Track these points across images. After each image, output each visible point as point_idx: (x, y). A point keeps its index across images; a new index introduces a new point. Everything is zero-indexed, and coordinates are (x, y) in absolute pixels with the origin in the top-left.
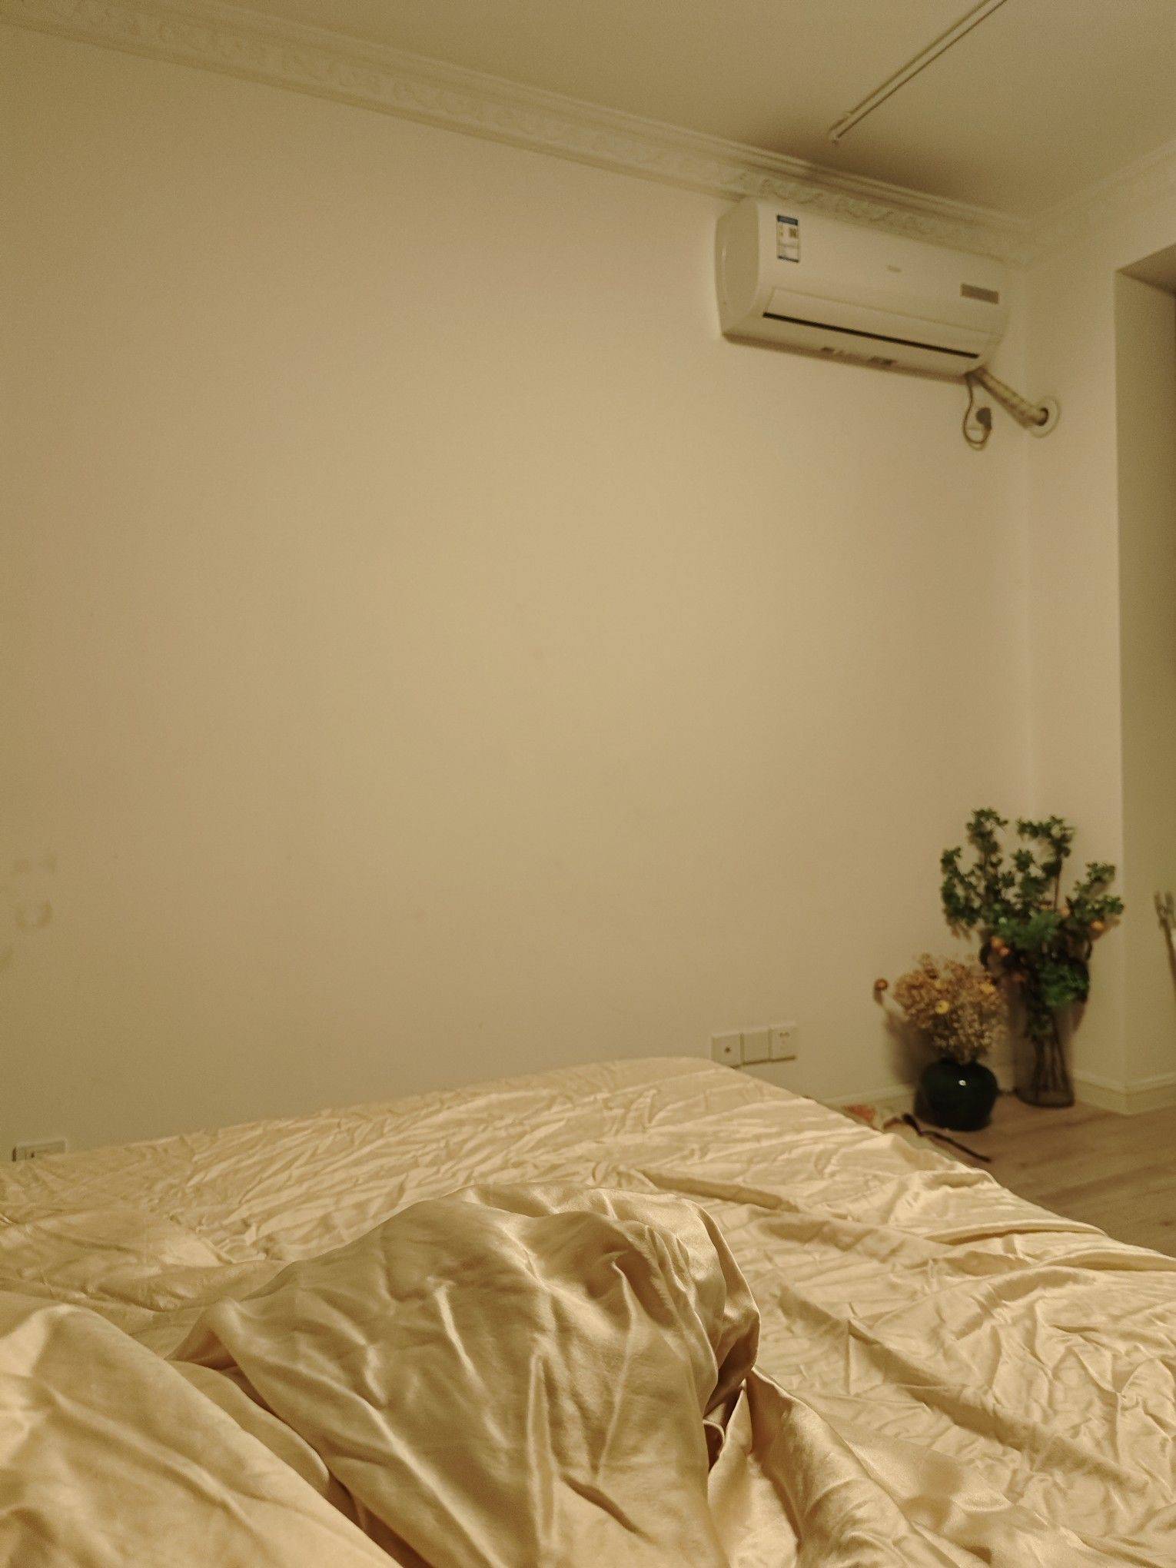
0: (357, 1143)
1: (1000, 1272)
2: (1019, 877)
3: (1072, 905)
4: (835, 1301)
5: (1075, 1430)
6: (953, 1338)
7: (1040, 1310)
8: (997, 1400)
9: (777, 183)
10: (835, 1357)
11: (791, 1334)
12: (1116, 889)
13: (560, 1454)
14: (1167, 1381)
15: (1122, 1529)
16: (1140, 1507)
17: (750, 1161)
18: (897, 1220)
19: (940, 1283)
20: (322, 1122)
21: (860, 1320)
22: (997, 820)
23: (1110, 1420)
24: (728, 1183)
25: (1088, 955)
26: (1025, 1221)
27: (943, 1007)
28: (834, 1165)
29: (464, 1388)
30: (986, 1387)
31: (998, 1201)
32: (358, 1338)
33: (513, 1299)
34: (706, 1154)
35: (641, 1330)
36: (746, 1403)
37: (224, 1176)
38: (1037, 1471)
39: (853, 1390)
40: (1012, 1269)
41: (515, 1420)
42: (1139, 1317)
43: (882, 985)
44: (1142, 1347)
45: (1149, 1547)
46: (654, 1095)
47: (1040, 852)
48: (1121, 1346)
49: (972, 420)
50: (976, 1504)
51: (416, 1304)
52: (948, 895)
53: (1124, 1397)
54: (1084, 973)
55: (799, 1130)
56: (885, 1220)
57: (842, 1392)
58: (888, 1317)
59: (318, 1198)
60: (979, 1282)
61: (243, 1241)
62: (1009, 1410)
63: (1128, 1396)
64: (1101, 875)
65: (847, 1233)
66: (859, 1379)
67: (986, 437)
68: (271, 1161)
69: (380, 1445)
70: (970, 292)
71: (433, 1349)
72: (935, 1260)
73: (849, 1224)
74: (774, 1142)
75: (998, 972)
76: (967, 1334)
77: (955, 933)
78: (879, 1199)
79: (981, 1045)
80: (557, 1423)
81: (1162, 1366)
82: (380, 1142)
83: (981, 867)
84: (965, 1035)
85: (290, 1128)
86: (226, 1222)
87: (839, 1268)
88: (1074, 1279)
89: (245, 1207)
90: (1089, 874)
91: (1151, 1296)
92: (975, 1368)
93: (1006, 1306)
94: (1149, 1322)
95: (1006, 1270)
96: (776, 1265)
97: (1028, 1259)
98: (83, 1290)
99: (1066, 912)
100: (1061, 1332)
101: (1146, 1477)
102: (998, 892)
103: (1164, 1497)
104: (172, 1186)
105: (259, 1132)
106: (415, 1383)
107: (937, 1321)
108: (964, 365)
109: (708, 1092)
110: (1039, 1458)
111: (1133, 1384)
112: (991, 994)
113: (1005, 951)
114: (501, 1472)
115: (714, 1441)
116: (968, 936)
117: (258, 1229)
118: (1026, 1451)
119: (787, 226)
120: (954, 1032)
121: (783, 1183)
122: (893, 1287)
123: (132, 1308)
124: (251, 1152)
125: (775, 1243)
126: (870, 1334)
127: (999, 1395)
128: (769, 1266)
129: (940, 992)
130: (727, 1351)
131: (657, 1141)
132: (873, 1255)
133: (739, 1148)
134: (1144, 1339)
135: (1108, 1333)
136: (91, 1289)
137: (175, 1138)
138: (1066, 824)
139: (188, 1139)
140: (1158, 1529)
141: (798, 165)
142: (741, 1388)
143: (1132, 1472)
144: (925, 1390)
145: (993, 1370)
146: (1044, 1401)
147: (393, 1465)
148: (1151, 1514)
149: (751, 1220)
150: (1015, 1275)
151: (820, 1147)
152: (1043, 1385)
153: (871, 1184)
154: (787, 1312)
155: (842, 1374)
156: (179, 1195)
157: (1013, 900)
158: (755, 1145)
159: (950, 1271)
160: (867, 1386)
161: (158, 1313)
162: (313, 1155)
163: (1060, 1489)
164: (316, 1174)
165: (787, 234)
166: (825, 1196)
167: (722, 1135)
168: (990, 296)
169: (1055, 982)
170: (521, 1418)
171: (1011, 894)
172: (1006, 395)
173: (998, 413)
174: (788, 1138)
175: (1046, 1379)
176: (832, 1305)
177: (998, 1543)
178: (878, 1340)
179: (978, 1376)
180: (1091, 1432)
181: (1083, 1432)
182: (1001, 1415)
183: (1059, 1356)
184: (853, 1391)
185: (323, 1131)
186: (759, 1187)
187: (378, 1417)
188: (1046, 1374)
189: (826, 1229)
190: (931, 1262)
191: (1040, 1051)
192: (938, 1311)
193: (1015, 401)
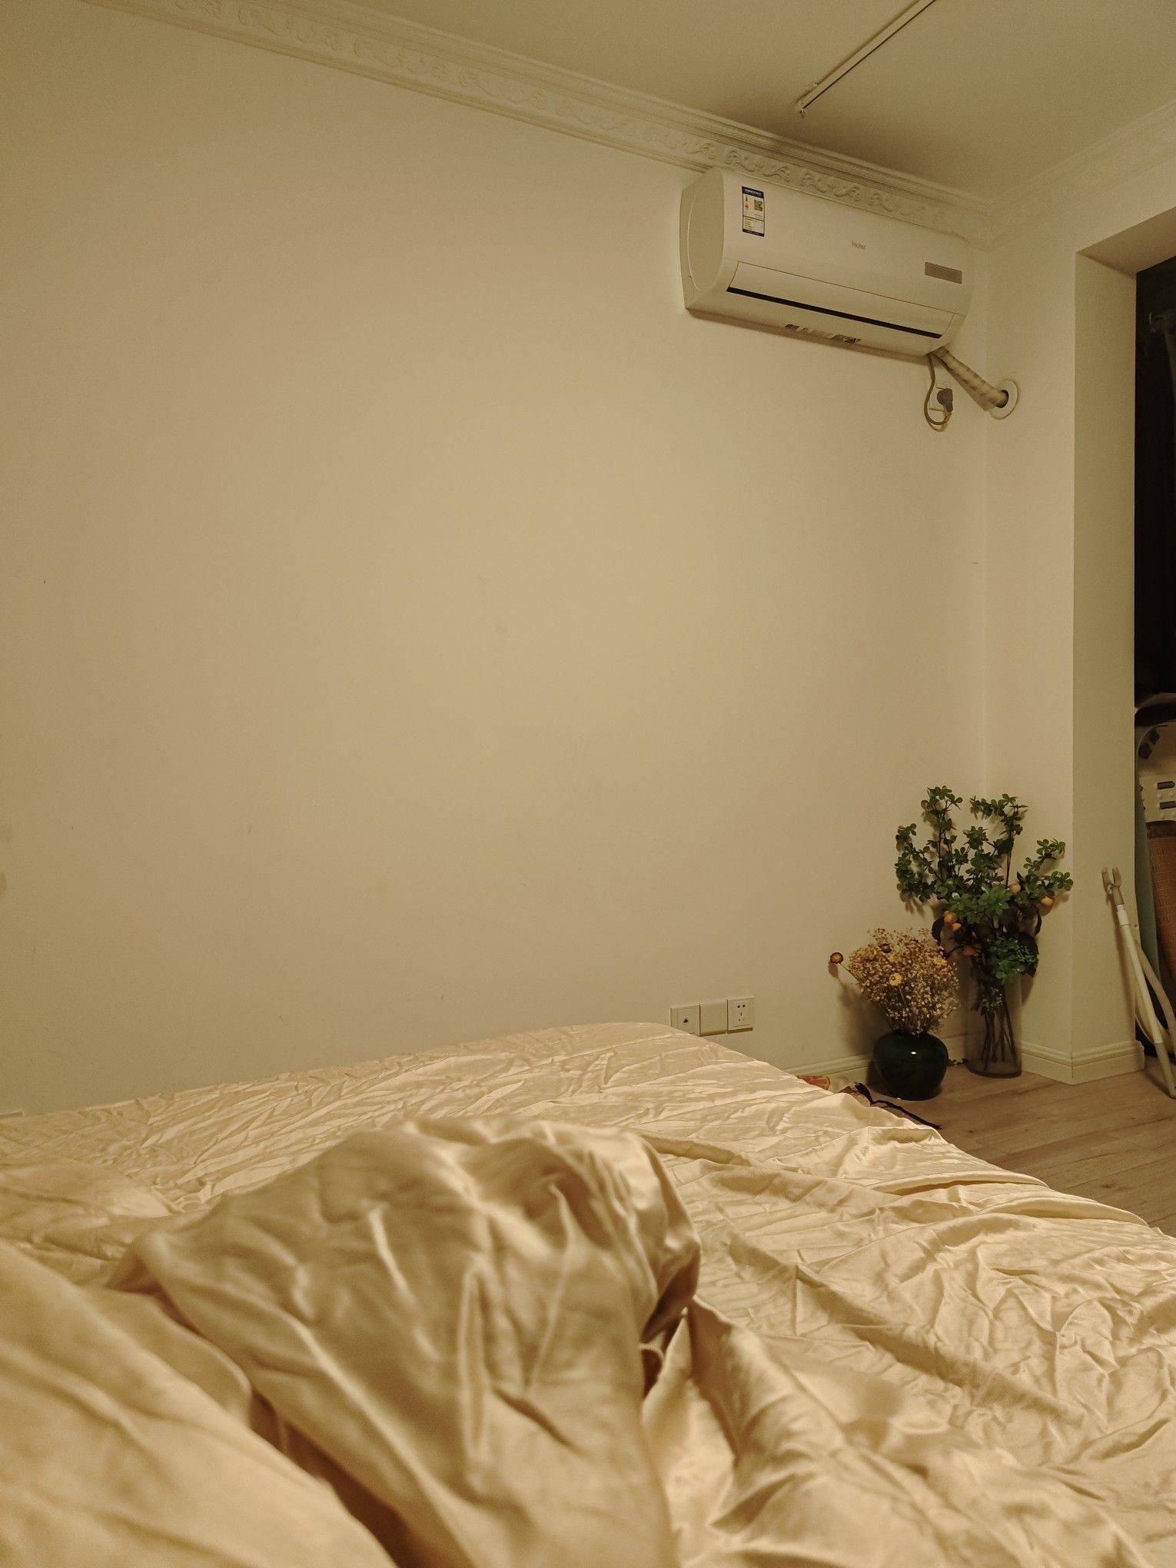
0: (314, 1105)
1: (943, 1219)
2: (972, 854)
3: (1021, 881)
4: (785, 1249)
5: (1015, 1368)
6: (897, 1281)
7: (981, 1254)
8: (938, 1337)
9: (743, 154)
10: (782, 1300)
11: (739, 1280)
12: (1065, 865)
13: (492, 1367)
14: (1104, 1322)
15: (1058, 1459)
16: (1076, 1438)
17: (704, 1120)
18: (845, 1173)
19: (886, 1230)
20: (280, 1085)
21: (809, 1266)
22: (952, 798)
23: (1049, 1358)
24: (682, 1139)
25: (1038, 929)
26: (970, 1173)
27: (896, 980)
28: (786, 1122)
29: (394, 1303)
30: (928, 1327)
31: (944, 1155)
32: (287, 1258)
33: (447, 1220)
34: (660, 1112)
35: (577, 1249)
36: (687, 1332)
37: (180, 1137)
38: (977, 1406)
39: (800, 1329)
40: (955, 1217)
41: (447, 1333)
42: (1078, 1261)
43: (837, 958)
44: (1080, 1289)
45: (1084, 1475)
46: (610, 1059)
47: (992, 829)
48: (1061, 1289)
49: (934, 401)
50: (913, 1426)
51: (347, 1226)
52: (903, 871)
53: (1063, 1336)
54: (1034, 949)
55: (753, 1091)
56: (834, 1173)
57: (789, 1333)
58: (835, 1262)
59: (275, 1157)
60: (924, 1228)
61: (199, 1199)
62: (950, 1347)
63: (1067, 1335)
64: (1050, 852)
65: (797, 1185)
66: (804, 1321)
67: (946, 418)
68: (227, 1122)
69: (305, 1360)
70: (933, 270)
71: (365, 1268)
72: (881, 1209)
73: (799, 1176)
74: (728, 1101)
75: (950, 946)
76: (911, 1278)
77: (908, 908)
78: (828, 1154)
79: (932, 1016)
80: (489, 1338)
81: (1100, 1306)
82: (338, 1103)
83: (935, 844)
84: (917, 1008)
85: (248, 1090)
86: (180, 1182)
87: (789, 1217)
88: (1016, 1225)
89: (200, 1166)
90: (1039, 851)
91: (1092, 1242)
92: (918, 1309)
93: (949, 1251)
94: (1088, 1265)
95: (951, 1217)
96: (728, 1216)
97: (971, 1207)
98: (29, 1240)
99: (1017, 888)
100: (1001, 1274)
101: (1082, 1410)
102: (951, 869)
103: (1100, 1429)
104: (127, 1148)
105: (215, 1095)
106: (344, 1303)
107: (882, 1265)
108: (925, 345)
109: (663, 1054)
110: (980, 1393)
111: (1071, 1324)
112: (943, 967)
113: (957, 926)
114: (429, 1384)
115: (652, 1366)
116: (920, 910)
117: (213, 1186)
118: (967, 1388)
119: (752, 198)
120: (907, 1004)
121: (736, 1139)
122: (841, 1235)
123: (79, 1258)
124: (207, 1114)
125: (727, 1195)
126: (817, 1278)
127: (940, 1333)
128: (720, 1217)
129: (893, 965)
130: (668, 1280)
131: (613, 1100)
132: (821, 1205)
133: (693, 1106)
134: (1084, 1282)
135: (1047, 1276)
136: (36, 1239)
137: (133, 1101)
138: (1018, 802)
139: (144, 1103)
140: (1093, 1458)
141: (765, 137)
142: (683, 1316)
143: (1069, 1406)
144: (871, 1329)
145: (935, 1310)
146: (985, 1340)
147: (319, 1379)
148: (1086, 1444)
149: (703, 1173)
150: (959, 1221)
151: (773, 1105)
152: (984, 1323)
153: (822, 1139)
154: (737, 1259)
155: (789, 1316)
156: (134, 1156)
157: (966, 876)
158: (709, 1104)
159: (896, 1219)
160: (814, 1326)
161: (106, 1262)
162: (271, 1115)
163: (999, 1423)
164: (273, 1134)
165: (752, 206)
166: (776, 1151)
167: (676, 1094)
168: (954, 276)
169: (1005, 957)
170: (452, 1331)
171: (963, 871)
172: (968, 376)
173: (960, 397)
174: (741, 1098)
175: (987, 1319)
176: (781, 1252)
177: (934, 1461)
178: (825, 1283)
179: (920, 1318)
180: (1030, 1368)
181: (1022, 1369)
182: (942, 1352)
183: (999, 1298)
184: (799, 1333)
185: (280, 1094)
186: (711, 1144)
187: (305, 1334)
188: (986, 1314)
189: (776, 1181)
190: (877, 1211)
191: (989, 1024)
192: (884, 1256)
193: (976, 382)
